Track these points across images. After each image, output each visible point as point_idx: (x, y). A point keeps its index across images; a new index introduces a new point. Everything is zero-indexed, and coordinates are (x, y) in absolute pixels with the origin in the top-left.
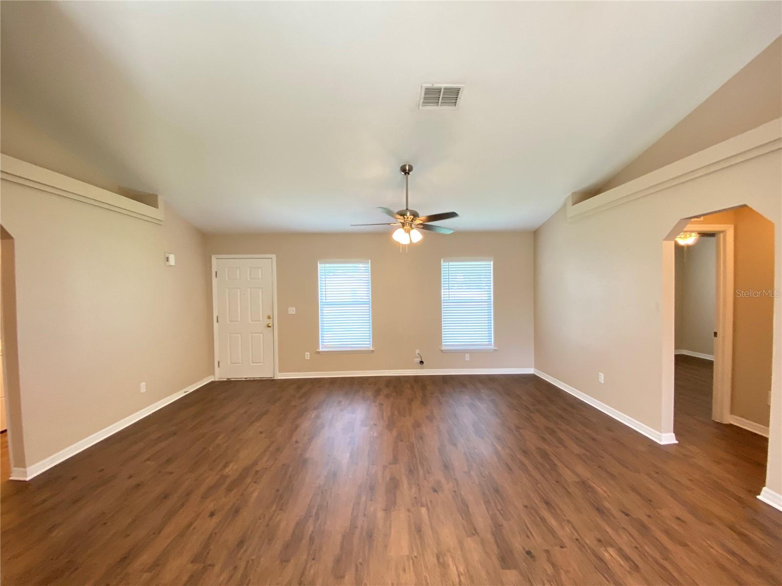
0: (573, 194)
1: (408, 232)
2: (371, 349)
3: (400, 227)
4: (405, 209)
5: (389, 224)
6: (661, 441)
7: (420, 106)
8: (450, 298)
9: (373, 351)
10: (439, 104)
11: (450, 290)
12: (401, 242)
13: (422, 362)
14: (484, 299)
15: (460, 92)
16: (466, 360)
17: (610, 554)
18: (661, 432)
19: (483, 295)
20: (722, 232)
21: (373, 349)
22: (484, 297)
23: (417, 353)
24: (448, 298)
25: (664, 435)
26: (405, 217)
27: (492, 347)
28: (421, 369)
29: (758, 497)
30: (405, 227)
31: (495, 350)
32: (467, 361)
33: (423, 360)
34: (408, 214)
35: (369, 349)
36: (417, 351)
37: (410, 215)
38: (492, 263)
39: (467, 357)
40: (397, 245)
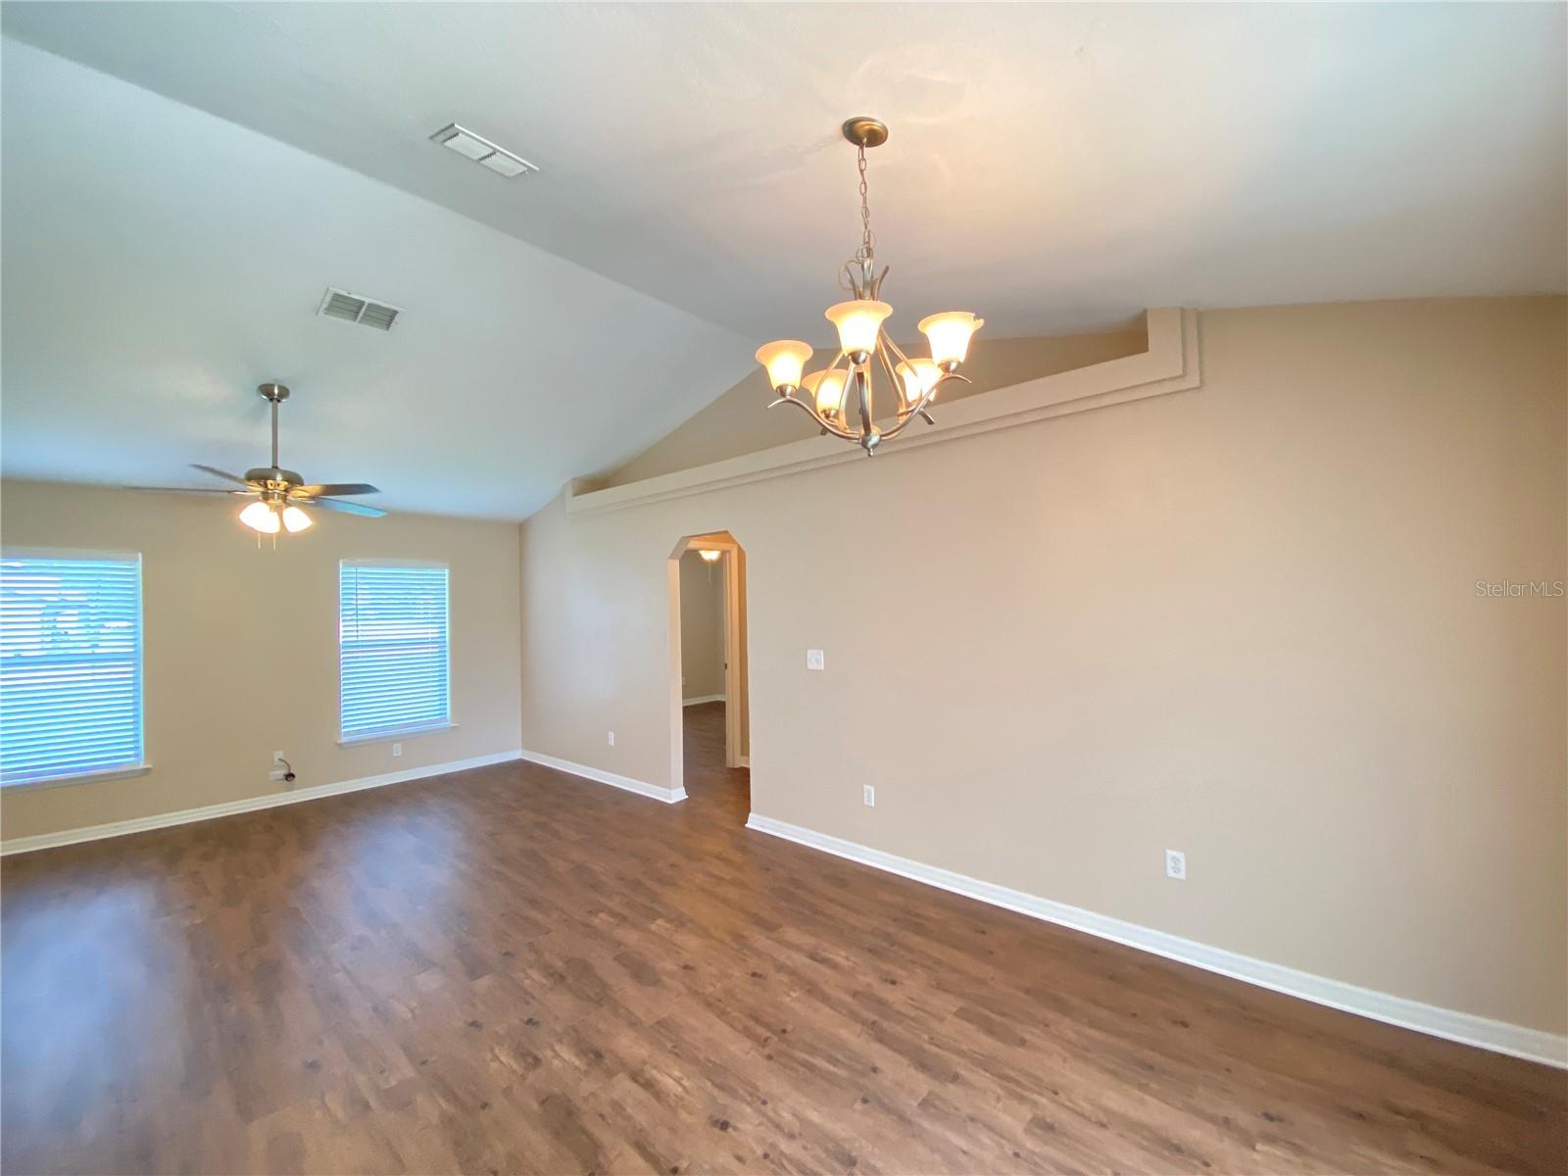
0: (574, 479)
1: (279, 510)
2: (142, 766)
3: (259, 500)
4: (270, 467)
5: (229, 492)
6: (671, 799)
7: (321, 313)
8: (360, 638)
9: (146, 771)
10: (359, 318)
11: (360, 623)
12: (257, 529)
13: (290, 776)
14: (432, 638)
15: (397, 319)
16: (395, 755)
17: (601, 920)
18: (670, 788)
19: (430, 631)
20: (728, 551)
21: (150, 766)
22: (431, 632)
23: (276, 759)
24: (355, 639)
25: (673, 792)
26: (269, 482)
27: (449, 724)
28: (288, 790)
29: (746, 825)
30: (271, 501)
31: (453, 728)
32: (398, 757)
33: (292, 772)
34: (279, 478)
35: (137, 768)
36: (279, 754)
37: (283, 480)
38: (447, 572)
39: (397, 750)
40: (250, 534)
